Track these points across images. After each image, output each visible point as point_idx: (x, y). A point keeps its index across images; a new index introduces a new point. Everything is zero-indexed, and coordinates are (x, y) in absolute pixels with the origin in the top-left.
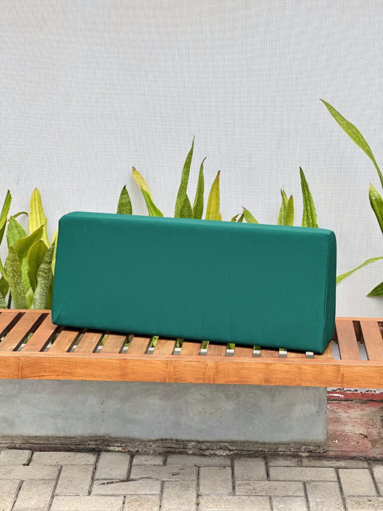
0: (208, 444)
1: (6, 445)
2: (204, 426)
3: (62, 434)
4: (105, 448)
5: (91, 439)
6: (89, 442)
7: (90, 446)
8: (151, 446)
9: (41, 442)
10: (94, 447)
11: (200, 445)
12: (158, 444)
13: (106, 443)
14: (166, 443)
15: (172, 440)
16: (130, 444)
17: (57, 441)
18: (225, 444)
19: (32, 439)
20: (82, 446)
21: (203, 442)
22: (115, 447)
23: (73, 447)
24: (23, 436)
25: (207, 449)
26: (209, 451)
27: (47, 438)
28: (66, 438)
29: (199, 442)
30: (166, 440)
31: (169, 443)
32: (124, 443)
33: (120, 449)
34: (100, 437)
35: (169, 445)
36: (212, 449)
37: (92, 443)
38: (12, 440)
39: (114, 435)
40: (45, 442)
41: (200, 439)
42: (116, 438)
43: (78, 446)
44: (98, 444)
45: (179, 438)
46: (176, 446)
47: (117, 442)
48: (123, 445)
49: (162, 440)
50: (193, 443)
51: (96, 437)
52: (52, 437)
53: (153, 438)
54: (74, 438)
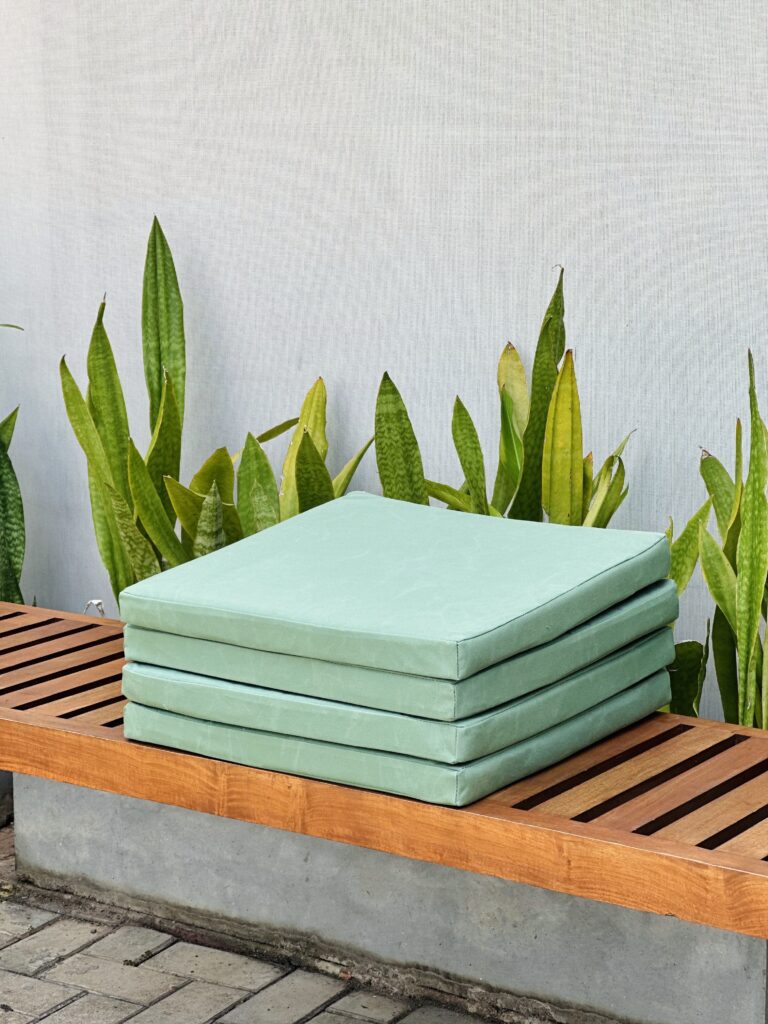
0: (509, 997)
2: (501, 953)
3: (234, 914)
4: (310, 961)
5: (286, 935)
6: (283, 943)
7: (284, 952)
8: (395, 976)
9: (198, 923)
10: (290, 955)
11: (492, 997)
12: (409, 975)
13: (313, 950)
14: (426, 976)
15: (436, 971)
16: (358, 962)
17: (224, 927)
18: (543, 1005)
19: (183, 913)
20: (268, 949)
21: (499, 991)
22: (329, 964)
23: (253, 946)
24: (166, 903)
25: (508, 1010)
26: (512, 1014)
27: (209, 916)
28: (241, 923)
29: (490, 989)
30: (426, 968)
31: (432, 977)
32: (345, 958)
33: (337, 970)
34: (302, 934)
35: (432, 982)
36: (518, 1013)
37: (288, 944)
38: (149, 908)
39: (327, 936)
40: (205, 925)
41: (493, 984)
42: (330, 944)
43: (262, 947)
44: (297, 950)
45: (451, 970)
46: (444, 988)
47: (333, 952)
48: (344, 963)
49: (418, 967)
50: (479, 990)
51: (294, 932)
52: (216, 916)
53: (401, 959)
54: (255, 926)
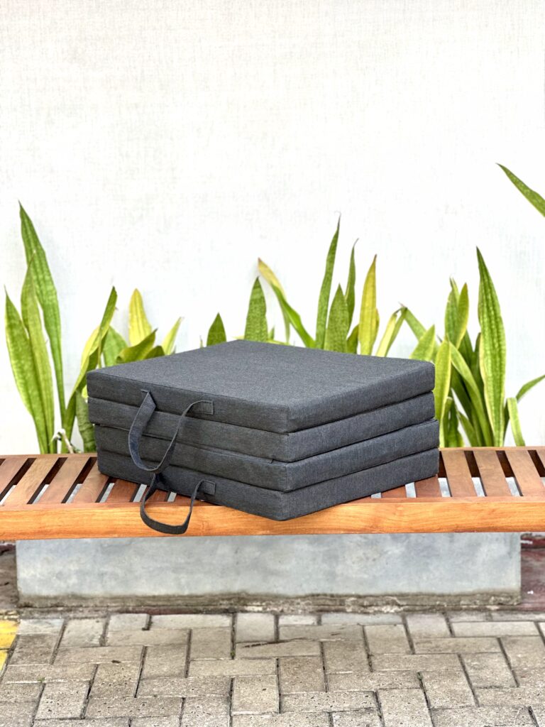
0: (371, 599)
1: (117, 609)
2: (366, 576)
3: (186, 592)
4: (241, 607)
5: (224, 597)
6: (221, 602)
7: (223, 607)
8: (298, 604)
9: (160, 603)
10: (227, 607)
11: (361, 601)
12: (308, 601)
13: (242, 602)
14: (318, 599)
15: (325, 595)
16: (273, 601)
17: (180, 602)
18: (392, 598)
19: (149, 600)
20: (212, 607)
21: (365, 597)
22: (254, 607)
23: (201, 608)
24: (137, 597)
25: (371, 606)
26: (373, 607)
27: (168, 598)
28: (191, 597)
29: (359, 597)
30: (318, 595)
31: (322, 599)
32: (264, 601)
33: (260, 609)
34: (235, 594)
35: (322, 602)
36: (377, 605)
37: (225, 602)
38: (124, 602)
39: (252, 591)
40: (165, 603)
41: (361, 593)
42: (254, 595)
43: (207, 607)
44: (231, 604)
45: (334, 592)
46: (330, 603)
47: (256, 600)
48: (264, 604)
49: (313, 595)
50: (353, 599)
51: (230, 594)
52: (174, 596)
53: (301, 593)
54: (201, 596)
